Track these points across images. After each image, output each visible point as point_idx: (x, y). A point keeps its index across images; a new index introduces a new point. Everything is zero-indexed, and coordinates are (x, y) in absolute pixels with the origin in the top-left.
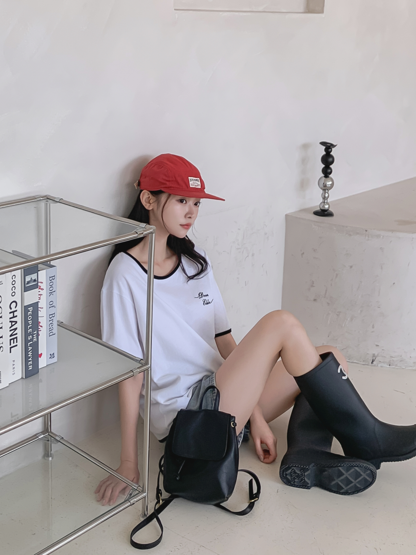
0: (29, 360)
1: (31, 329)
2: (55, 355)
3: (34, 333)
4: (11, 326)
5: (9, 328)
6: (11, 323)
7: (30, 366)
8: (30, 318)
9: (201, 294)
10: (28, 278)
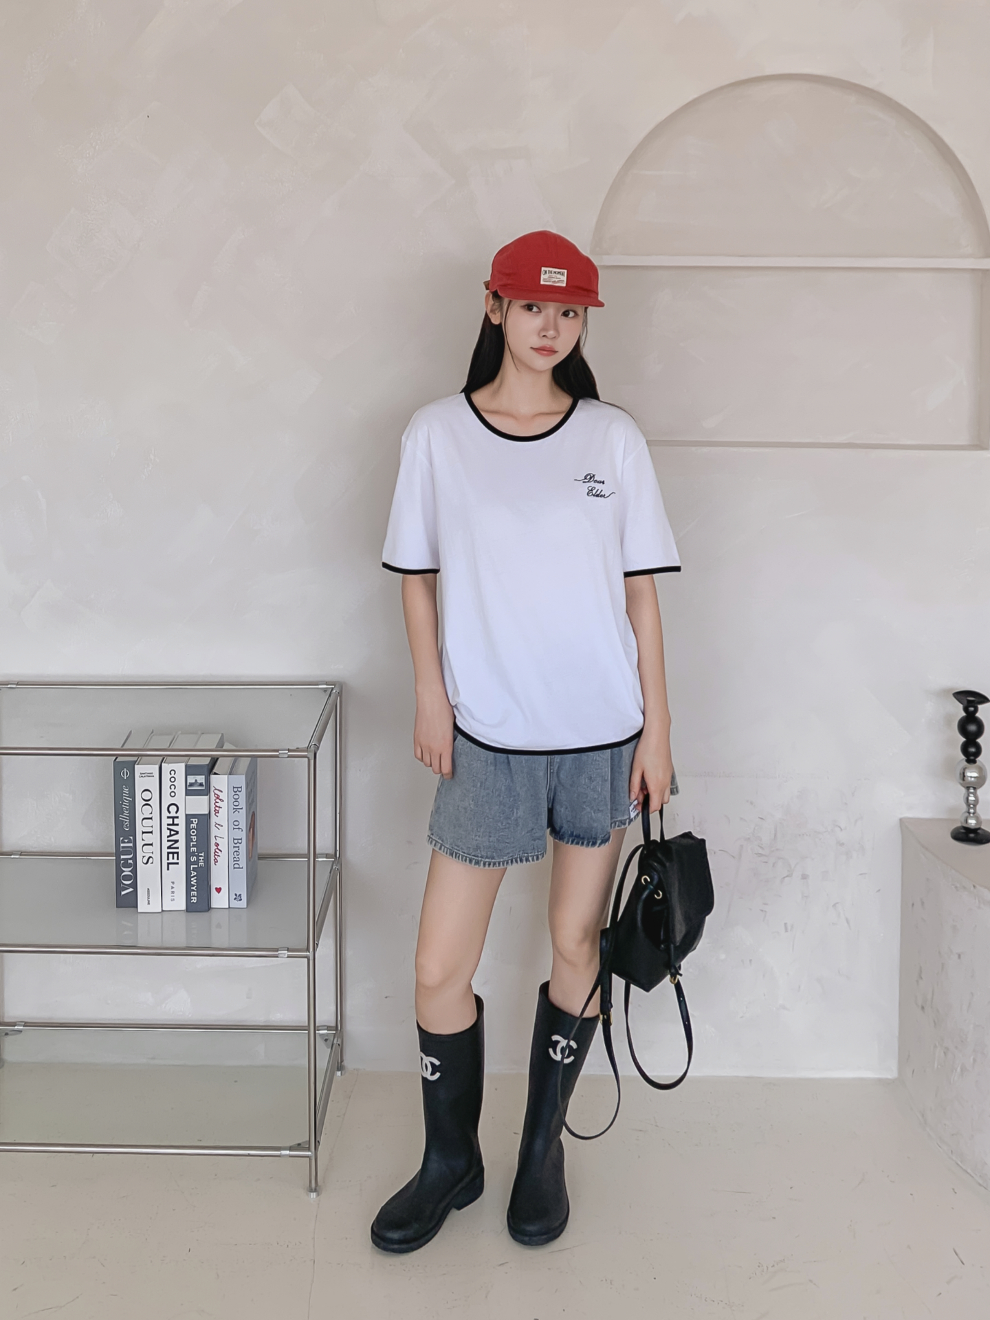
0: (193, 888)
1: (195, 849)
2: (242, 899)
3: (200, 855)
4: (169, 834)
5: (166, 837)
6: (168, 831)
7: (193, 896)
8: (193, 833)
9: (590, 477)
10: (191, 779)
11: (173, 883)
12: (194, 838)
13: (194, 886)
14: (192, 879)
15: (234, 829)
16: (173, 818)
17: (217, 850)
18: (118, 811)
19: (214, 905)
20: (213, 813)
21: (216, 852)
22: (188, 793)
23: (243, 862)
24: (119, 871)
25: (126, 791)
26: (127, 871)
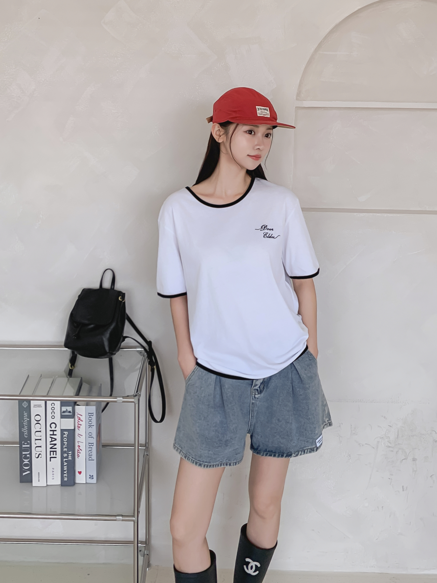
0: (64, 472)
1: (66, 449)
2: (94, 477)
3: (69, 453)
4: (51, 441)
5: (49, 442)
6: (51, 439)
7: (65, 477)
8: (65, 440)
9: (264, 227)
10: (64, 409)
11: (53, 469)
12: (66, 443)
13: (66, 471)
14: (64, 467)
15: (89, 437)
16: (53, 431)
17: (79, 450)
18: (21, 426)
19: (77, 481)
20: (76, 428)
21: (78, 450)
22: (62, 417)
23: (94, 457)
24: (21, 461)
25: (26, 414)
26: (26, 461)
